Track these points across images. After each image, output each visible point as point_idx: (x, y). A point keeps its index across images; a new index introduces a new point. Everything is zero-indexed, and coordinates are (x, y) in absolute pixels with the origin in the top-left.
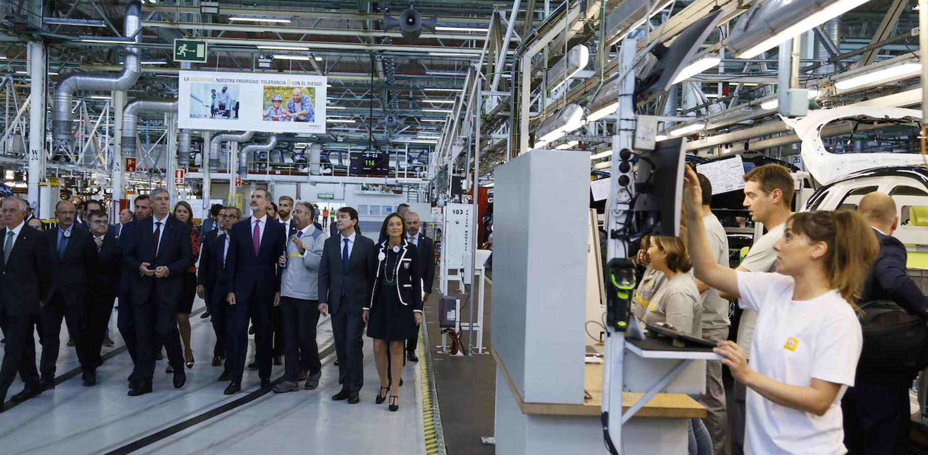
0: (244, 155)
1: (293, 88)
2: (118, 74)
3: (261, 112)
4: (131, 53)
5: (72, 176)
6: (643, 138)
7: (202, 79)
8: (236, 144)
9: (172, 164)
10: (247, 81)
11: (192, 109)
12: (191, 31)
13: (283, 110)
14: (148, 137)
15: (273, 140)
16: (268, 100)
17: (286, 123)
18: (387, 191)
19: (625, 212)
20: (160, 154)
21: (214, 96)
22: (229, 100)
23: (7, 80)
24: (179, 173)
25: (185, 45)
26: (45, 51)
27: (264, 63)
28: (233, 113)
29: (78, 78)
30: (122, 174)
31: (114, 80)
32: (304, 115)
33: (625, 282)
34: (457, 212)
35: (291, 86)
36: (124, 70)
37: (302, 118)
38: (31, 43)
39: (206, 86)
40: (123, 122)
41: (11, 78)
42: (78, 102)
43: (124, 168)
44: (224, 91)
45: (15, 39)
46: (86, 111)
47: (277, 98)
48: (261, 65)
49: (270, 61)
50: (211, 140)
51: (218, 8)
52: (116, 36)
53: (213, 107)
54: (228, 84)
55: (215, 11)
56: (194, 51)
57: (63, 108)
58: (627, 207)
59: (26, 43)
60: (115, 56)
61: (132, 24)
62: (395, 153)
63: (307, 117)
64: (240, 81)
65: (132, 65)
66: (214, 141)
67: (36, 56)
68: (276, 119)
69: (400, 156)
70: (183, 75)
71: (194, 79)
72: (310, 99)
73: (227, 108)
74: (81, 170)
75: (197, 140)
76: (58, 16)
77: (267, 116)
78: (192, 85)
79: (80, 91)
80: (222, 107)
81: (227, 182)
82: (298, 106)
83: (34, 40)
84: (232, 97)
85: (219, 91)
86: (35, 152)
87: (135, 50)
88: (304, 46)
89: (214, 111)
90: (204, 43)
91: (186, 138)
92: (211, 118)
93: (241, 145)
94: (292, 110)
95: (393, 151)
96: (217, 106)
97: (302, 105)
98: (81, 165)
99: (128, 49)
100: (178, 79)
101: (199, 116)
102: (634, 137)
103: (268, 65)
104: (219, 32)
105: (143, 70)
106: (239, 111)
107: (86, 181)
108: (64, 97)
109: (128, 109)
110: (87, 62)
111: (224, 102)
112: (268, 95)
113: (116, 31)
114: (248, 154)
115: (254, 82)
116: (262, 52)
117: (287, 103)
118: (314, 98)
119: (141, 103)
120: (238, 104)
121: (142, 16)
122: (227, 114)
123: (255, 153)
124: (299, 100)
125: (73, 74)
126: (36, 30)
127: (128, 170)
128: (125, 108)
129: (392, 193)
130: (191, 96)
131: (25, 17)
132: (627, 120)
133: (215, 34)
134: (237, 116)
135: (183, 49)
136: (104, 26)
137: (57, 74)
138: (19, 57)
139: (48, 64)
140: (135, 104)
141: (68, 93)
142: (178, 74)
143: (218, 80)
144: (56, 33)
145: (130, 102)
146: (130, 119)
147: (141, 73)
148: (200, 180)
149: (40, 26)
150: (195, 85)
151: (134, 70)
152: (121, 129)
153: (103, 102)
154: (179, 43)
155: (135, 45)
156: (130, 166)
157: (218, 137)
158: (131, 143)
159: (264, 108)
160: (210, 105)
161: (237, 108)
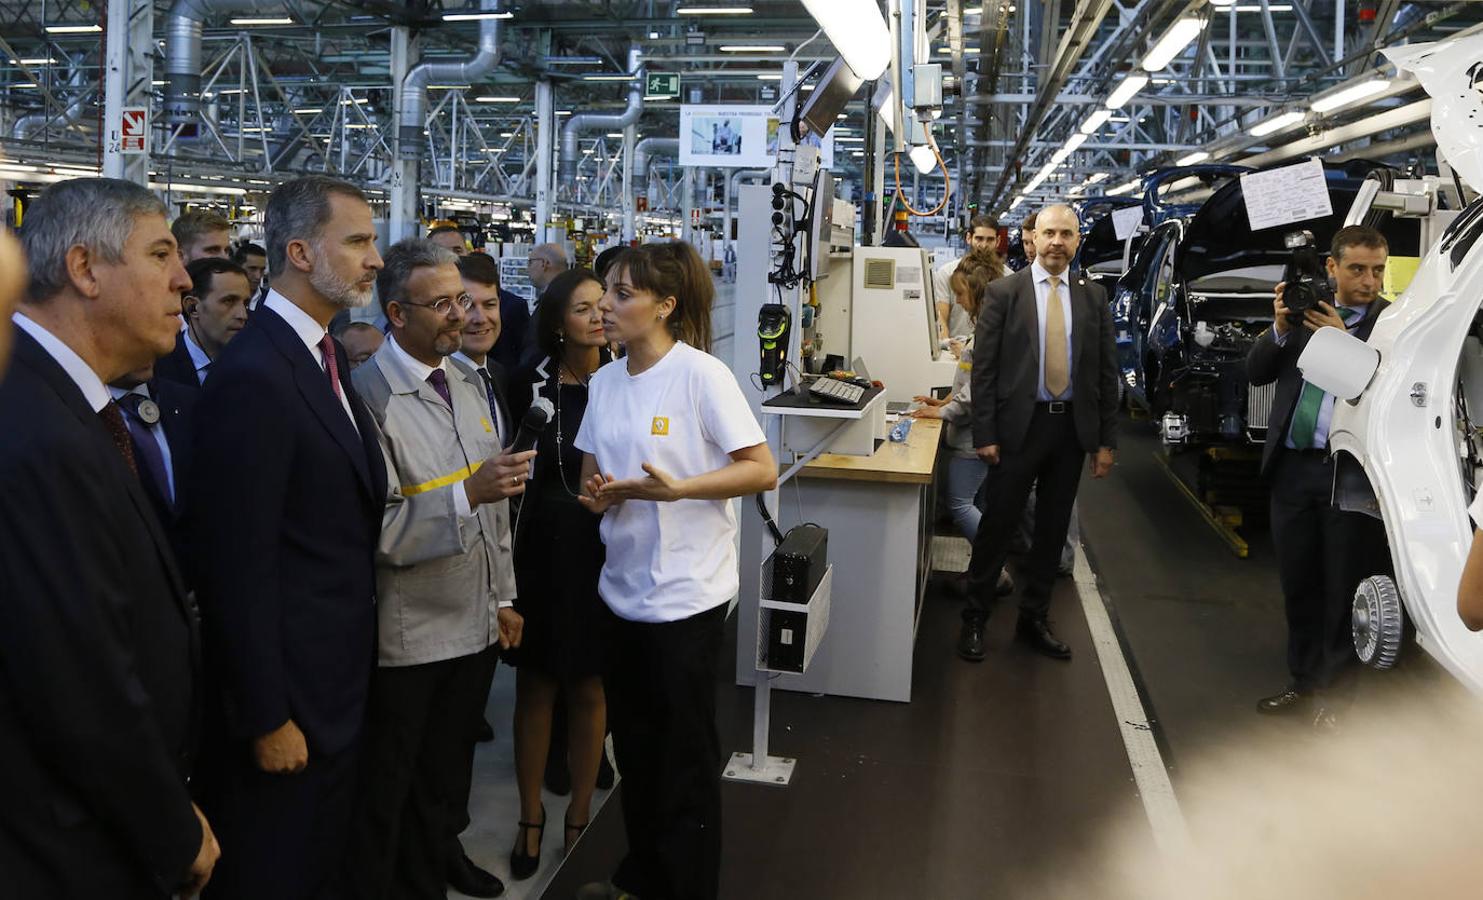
2: (621, 111)
3: (765, 147)
4: (634, 89)
5: (586, 217)
6: (801, 171)
7: (704, 114)
9: (687, 204)
10: (749, 114)
11: (693, 144)
12: (689, 64)
14: (672, 175)
16: (771, 133)
18: (928, 231)
19: (781, 253)
20: (680, 193)
21: (716, 131)
22: (732, 135)
23: (525, 122)
24: (695, 213)
25: (658, 79)
26: (552, 92)
27: (767, 94)
28: (735, 148)
29: (583, 117)
30: (633, 216)
31: (617, 118)
33: (769, 330)
34: (941, 253)
36: (627, 108)
38: (538, 83)
39: (707, 121)
40: (633, 161)
41: (529, 119)
42: (597, 141)
43: (635, 207)
45: (524, 80)
46: (604, 149)
48: (764, 96)
49: (773, 91)
51: (704, 38)
52: (619, 72)
53: (714, 142)
54: (730, 117)
55: (700, 41)
56: (666, 85)
57: (571, 148)
58: (782, 248)
59: (534, 84)
60: (621, 92)
61: (635, 58)
62: (933, 189)
64: (742, 114)
65: (635, 101)
66: (735, 177)
67: (543, 95)
69: (940, 191)
70: (684, 109)
71: (695, 113)
73: (729, 143)
74: (598, 210)
75: (716, 177)
76: (566, 55)
77: (771, 150)
78: (693, 119)
79: (600, 130)
80: (724, 142)
83: (541, 80)
84: (734, 131)
85: (721, 125)
86: (542, 193)
87: (638, 85)
89: (715, 147)
90: (677, 76)
91: (703, 175)
92: (714, 153)
95: (933, 186)
96: (718, 142)
98: (597, 206)
99: (631, 85)
100: (679, 114)
101: (700, 152)
102: (792, 170)
103: (772, 96)
104: (717, 63)
105: (647, 106)
106: (742, 146)
107: (603, 221)
109: (638, 146)
110: (596, 100)
111: (726, 136)
112: (772, 128)
113: (620, 68)
115: (756, 114)
116: (765, 82)
119: (651, 140)
120: (740, 138)
121: (645, 50)
122: (729, 150)
125: (580, 112)
126: (542, 70)
127: (639, 209)
128: (635, 146)
129: (933, 233)
130: (693, 131)
131: (533, 58)
132: (786, 151)
134: (739, 151)
135: (656, 83)
136: (600, 62)
137: (569, 113)
138: (529, 98)
139: (556, 104)
140: (645, 141)
141: (574, 132)
142: (679, 109)
143: (720, 114)
144: (564, 72)
145: (641, 139)
146: (640, 157)
147: (646, 109)
148: (721, 219)
149: (547, 67)
150: (696, 119)
151: (638, 107)
152: (632, 168)
153: (619, 140)
154: (652, 78)
155: (637, 81)
156: (641, 206)
157: (739, 174)
158: (641, 182)
159: (768, 142)
160: (712, 140)
161: (739, 142)
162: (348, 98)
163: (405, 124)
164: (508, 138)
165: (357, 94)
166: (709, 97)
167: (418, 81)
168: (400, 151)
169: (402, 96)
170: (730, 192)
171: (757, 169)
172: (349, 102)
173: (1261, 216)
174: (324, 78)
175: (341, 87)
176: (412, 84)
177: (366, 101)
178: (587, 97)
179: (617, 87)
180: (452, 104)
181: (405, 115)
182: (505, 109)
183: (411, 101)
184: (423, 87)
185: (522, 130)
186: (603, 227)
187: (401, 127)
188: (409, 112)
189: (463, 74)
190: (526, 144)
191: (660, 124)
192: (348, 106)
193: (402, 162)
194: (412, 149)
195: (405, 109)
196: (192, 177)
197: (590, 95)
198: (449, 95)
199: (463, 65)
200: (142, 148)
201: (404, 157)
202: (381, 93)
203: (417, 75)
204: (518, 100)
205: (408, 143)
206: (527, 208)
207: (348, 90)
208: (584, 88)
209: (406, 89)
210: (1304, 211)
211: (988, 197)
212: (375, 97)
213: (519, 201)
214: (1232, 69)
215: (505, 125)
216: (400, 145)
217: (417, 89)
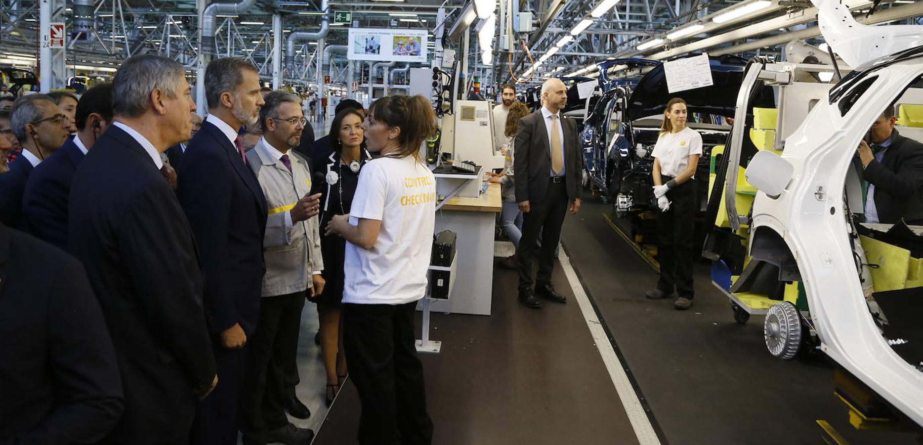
0: (392, 74)
1: (409, 37)
2: (317, 31)
3: (392, 51)
4: (324, 19)
5: (298, 86)
7: (360, 33)
8: (388, 68)
9: (350, 79)
10: (384, 34)
11: (355, 48)
12: (354, 7)
13: (404, 49)
14: (341, 65)
15: (408, 66)
17: (406, 56)
20: (346, 74)
21: (367, 42)
22: (375, 44)
23: (266, 35)
24: (354, 85)
25: (340, 14)
26: (281, 20)
27: (394, 23)
28: (377, 51)
29: (298, 33)
30: (323, 85)
31: (315, 34)
32: (415, 52)
35: (408, 36)
36: (321, 29)
37: (414, 53)
38: (274, 15)
39: (363, 37)
40: (323, 57)
42: (303, 46)
43: (324, 81)
44: (372, 39)
45: (266, 13)
46: (307, 51)
47: (400, 43)
49: (396, 22)
50: (373, 65)
52: (316, 10)
53: (366, 48)
56: (344, 17)
57: (290, 49)
59: (271, 15)
60: (317, 21)
61: (326, 3)
63: (417, 53)
64: (380, 33)
65: (325, 25)
66: (375, 66)
67: (277, 21)
68: (400, 54)
70: (351, 30)
71: (356, 33)
72: (418, 43)
73: (374, 48)
74: (303, 82)
75: (365, 66)
77: (395, 52)
78: (355, 36)
79: (305, 41)
80: (371, 48)
81: (383, 89)
82: (412, 47)
83: (276, 14)
84: (376, 42)
85: (369, 39)
86: (275, 73)
87: (327, 17)
88: (414, 14)
89: (367, 50)
90: (350, 13)
91: (358, 65)
92: (366, 54)
93: (390, 69)
94: (408, 49)
96: (368, 48)
97: (414, 46)
98: (304, 80)
99: (323, 17)
100: (348, 33)
101: (359, 53)
102: (442, 61)
103: (396, 25)
104: (370, 7)
105: (331, 28)
106: (380, 50)
107: (307, 88)
108: (290, 44)
109: (326, 49)
110: (304, 24)
111: (372, 45)
113: (317, 8)
114: (394, 74)
115: (388, 34)
116: (393, 17)
117: (406, 45)
118: (420, 42)
119: (332, 46)
120: (379, 46)
122: (374, 52)
123: (399, 73)
124: (412, 44)
125: (297, 31)
126: (276, 8)
127: (326, 82)
128: (324, 49)
130: (356, 42)
132: (439, 52)
133: (368, 8)
134: (379, 53)
135: (339, 16)
136: (308, 5)
137: (289, 31)
138: (269, 23)
139: (284, 26)
140: (329, 46)
141: (293, 41)
142: (348, 30)
143: (369, 33)
144: (287, 9)
145: (327, 46)
146: (327, 55)
147: (330, 30)
148: (367, 88)
149: (279, 6)
150: (357, 36)
151: (326, 28)
152: (323, 61)
153: (315, 46)
154: (337, 14)
155: (327, 15)
156: (327, 80)
157: (376, 64)
158: (326, 67)
159: (394, 48)
160: (365, 46)
161: (379, 48)
162: (171, 21)
163: (204, 35)
164: (256, 44)
165: (175, 18)
166: (363, 24)
167: (212, 12)
168: (202, 49)
169: (203, 20)
170: (372, 74)
171: (386, 62)
172: (171, 23)
173: (674, 85)
174: (158, 10)
175: (167, 15)
176: (208, 14)
177: (180, 22)
178: (299, 22)
179: (314, 18)
180: (227, 25)
181: (204, 30)
182: (255, 29)
183: (207, 23)
184: (214, 16)
185: (264, 40)
186: (306, 91)
187: (202, 37)
188: (206, 29)
189: (236, 10)
190: (266, 47)
191: (337, 38)
192: (171, 25)
193: (202, 56)
194: (209, 48)
195: (205, 27)
196: (87, 62)
197: (301, 22)
198: (226, 20)
199: (236, 4)
200: (62, 45)
201: (205, 53)
202: (189, 18)
203: (211, 9)
204: (263, 23)
205: (207, 45)
206: (268, 81)
207: (171, 16)
208: (298, 18)
209: (205, 16)
210: (698, 83)
211: (504, 78)
212: (185, 20)
213: (263, 77)
214: (627, 17)
215: (255, 37)
216: (202, 46)
217: (211, 17)
